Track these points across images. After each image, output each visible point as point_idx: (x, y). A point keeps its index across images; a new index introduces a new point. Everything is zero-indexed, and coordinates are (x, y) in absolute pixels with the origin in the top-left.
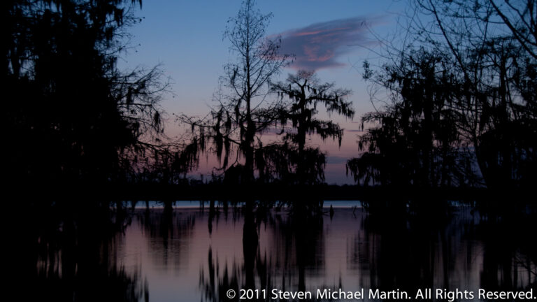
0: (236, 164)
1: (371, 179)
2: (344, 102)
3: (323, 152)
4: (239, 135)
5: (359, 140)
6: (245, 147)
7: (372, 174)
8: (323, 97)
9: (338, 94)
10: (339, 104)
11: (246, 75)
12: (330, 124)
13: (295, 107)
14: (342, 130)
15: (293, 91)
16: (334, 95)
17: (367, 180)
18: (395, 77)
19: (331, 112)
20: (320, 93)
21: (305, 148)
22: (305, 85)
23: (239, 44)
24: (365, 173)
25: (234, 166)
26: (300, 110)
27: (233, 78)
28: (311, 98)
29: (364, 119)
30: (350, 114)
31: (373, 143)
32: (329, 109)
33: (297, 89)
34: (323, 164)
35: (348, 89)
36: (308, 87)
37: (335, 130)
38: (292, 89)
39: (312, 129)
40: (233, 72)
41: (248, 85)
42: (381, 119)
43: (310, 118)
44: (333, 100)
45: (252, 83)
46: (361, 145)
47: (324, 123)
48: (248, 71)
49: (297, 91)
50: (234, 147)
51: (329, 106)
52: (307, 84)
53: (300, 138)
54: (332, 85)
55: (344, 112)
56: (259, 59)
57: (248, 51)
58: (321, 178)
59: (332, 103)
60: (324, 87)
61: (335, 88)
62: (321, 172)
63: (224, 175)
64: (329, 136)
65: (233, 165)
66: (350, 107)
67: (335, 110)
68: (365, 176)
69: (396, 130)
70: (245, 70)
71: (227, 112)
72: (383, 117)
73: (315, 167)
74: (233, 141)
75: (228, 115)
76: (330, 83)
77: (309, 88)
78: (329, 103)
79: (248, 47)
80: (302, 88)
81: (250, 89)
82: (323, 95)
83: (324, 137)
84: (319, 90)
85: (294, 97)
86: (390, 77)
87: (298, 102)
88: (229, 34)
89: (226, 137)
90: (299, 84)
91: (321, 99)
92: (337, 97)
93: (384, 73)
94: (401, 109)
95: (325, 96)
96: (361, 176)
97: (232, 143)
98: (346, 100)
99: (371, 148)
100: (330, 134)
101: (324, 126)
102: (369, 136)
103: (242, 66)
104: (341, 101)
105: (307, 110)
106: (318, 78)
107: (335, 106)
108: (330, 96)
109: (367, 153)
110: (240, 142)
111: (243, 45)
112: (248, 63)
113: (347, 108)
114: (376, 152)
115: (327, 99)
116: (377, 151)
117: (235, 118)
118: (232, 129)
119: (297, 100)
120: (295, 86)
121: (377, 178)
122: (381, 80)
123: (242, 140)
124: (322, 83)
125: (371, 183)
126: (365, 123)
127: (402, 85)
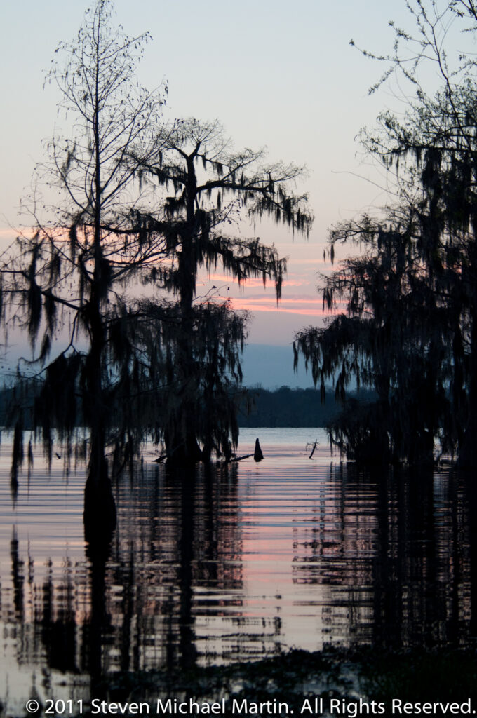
0: (71, 351)
1: (353, 379)
2: (289, 194)
3: (240, 314)
4: (76, 288)
5: (324, 285)
6: (88, 314)
7: (355, 367)
8: (237, 183)
9: (274, 175)
10: (277, 199)
11: (94, 162)
12: (254, 245)
13: (172, 205)
14: (284, 260)
15: (167, 167)
16: (266, 177)
17: (343, 378)
18: (406, 143)
19: (257, 216)
20: (232, 174)
21: (195, 303)
22: (195, 154)
23: (80, 96)
24: (337, 363)
25: (67, 356)
26: (184, 213)
27: (66, 168)
28: (210, 186)
29: (335, 235)
30: (302, 221)
31: (356, 294)
32: (252, 211)
33: (177, 163)
34: (239, 342)
35: (297, 164)
36: (203, 157)
37: (267, 259)
38: (166, 162)
39: (212, 256)
40: (65, 156)
41: (97, 181)
42: (376, 237)
43: (207, 230)
44: (262, 190)
45: (104, 177)
46: (328, 298)
47: (239, 243)
48: (98, 154)
49: (177, 168)
50: (67, 316)
51: (251, 203)
52: (200, 152)
53: (183, 280)
54: (260, 154)
55: (289, 216)
56: (121, 128)
57: (97, 111)
58: (234, 374)
59: (260, 195)
60: (242, 158)
61: (267, 161)
62: (233, 360)
63: (44, 375)
64: (252, 274)
65: (63, 354)
66: (301, 207)
67: (265, 213)
68: (338, 371)
69: (411, 262)
70: (91, 151)
71: (51, 240)
72: (381, 232)
73: (220, 347)
74: (64, 302)
75: (53, 246)
76: (256, 150)
77: (204, 160)
78: (252, 196)
79: (97, 102)
80: (190, 159)
81: (100, 191)
82: (238, 177)
83: (241, 275)
84: (229, 166)
85: (171, 182)
86: (395, 144)
87: (180, 194)
88: (58, 74)
89: (48, 294)
90: (180, 151)
91: (234, 186)
92: (271, 182)
93: (383, 133)
94: (421, 217)
95: (242, 180)
96: (328, 369)
97: (61, 304)
98: (292, 189)
99: (353, 306)
100: (254, 269)
101: (241, 250)
102: (349, 276)
103: (85, 142)
104: (281, 191)
105: (201, 212)
106: (226, 136)
107: (266, 204)
108: (254, 181)
109: (343, 317)
110: (77, 304)
111: (85, 98)
112: (96, 135)
113: (295, 209)
114: (363, 316)
115: (247, 188)
116: (367, 313)
117: (68, 254)
118: (62, 276)
119: (177, 187)
120: (172, 158)
121: (365, 376)
122: (375, 150)
123: (81, 299)
124: (236, 150)
125: (351, 386)
126: (337, 244)
127: (423, 162)
